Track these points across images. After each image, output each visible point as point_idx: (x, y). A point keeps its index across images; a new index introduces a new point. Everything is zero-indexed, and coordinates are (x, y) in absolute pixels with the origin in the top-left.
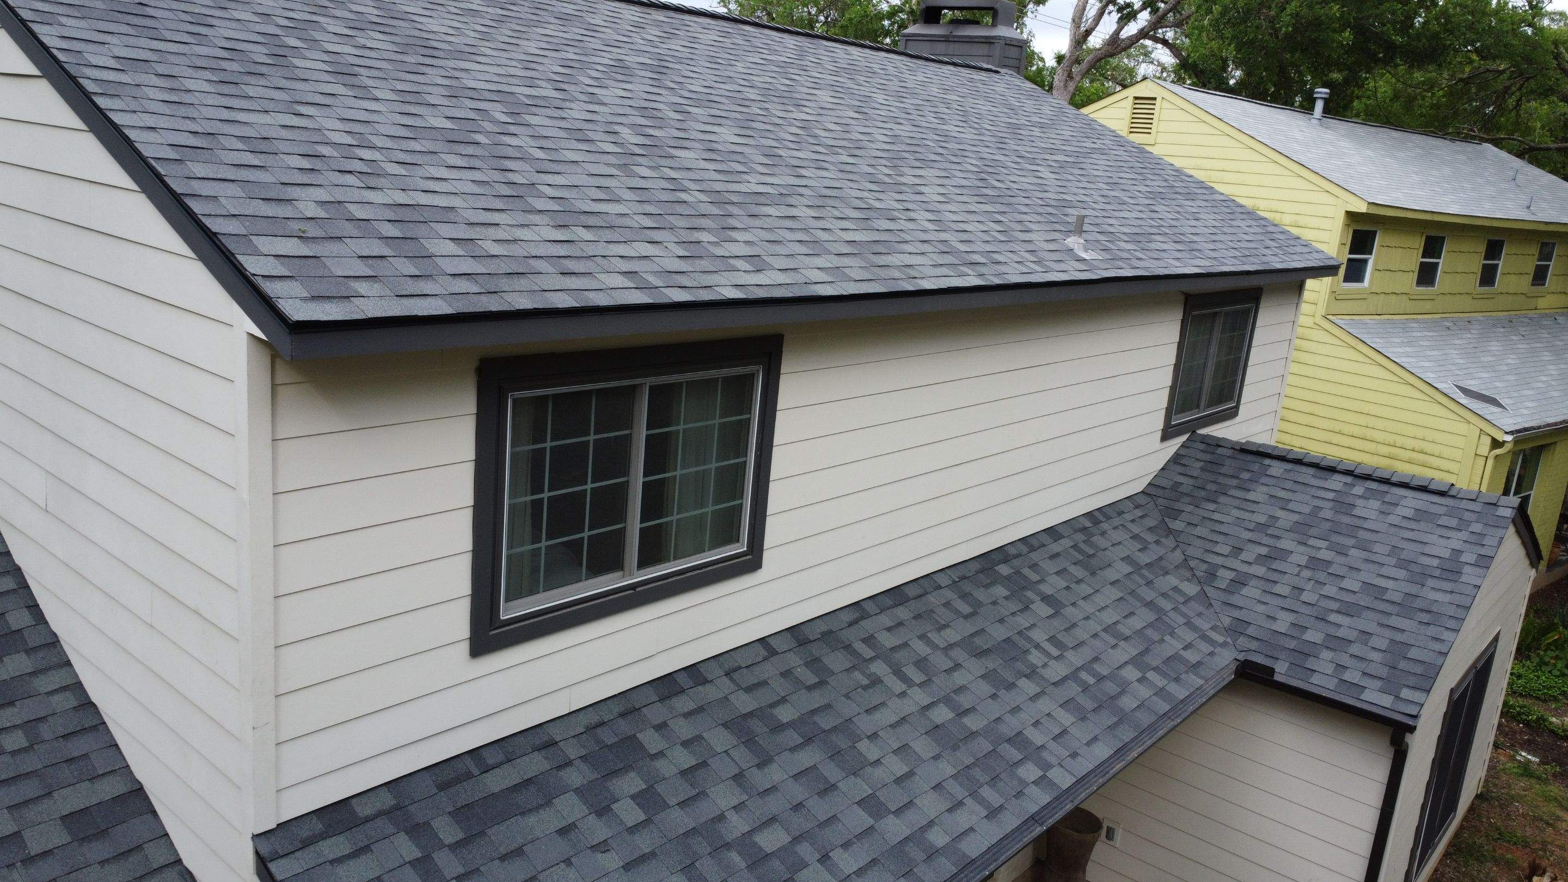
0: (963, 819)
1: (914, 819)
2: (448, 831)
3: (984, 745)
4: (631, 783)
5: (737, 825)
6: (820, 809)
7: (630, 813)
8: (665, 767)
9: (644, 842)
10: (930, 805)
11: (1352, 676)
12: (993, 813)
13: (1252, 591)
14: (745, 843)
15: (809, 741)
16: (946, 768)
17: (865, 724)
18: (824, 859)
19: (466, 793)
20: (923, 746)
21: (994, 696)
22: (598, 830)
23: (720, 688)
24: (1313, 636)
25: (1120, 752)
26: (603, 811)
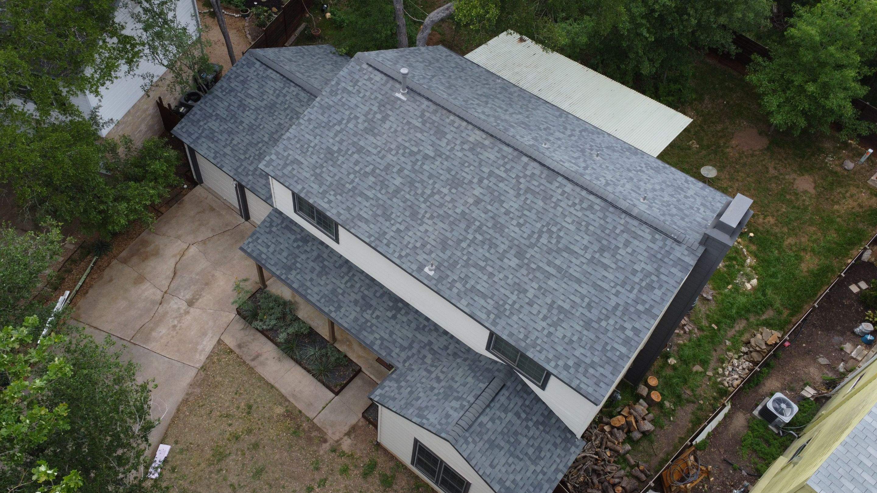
0: (315, 296)
1: (312, 287)
2: (283, 226)
3: (335, 299)
4: (300, 244)
5: (299, 260)
6: (307, 271)
7: (295, 245)
8: (306, 248)
9: (291, 248)
10: (316, 289)
11: (387, 389)
12: (319, 301)
13: (424, 373)
14: (297, 262)
15: (322, 267)
16: (326, 292)
17: (329, 276)
18: (298, 273)
19: (290, 225)
20: (330, 287)
21: (350, 301)
22: (291, 242)
23: (327, 251)
24: (403, 384)
25: (346, 329)
26: (294, 241)
